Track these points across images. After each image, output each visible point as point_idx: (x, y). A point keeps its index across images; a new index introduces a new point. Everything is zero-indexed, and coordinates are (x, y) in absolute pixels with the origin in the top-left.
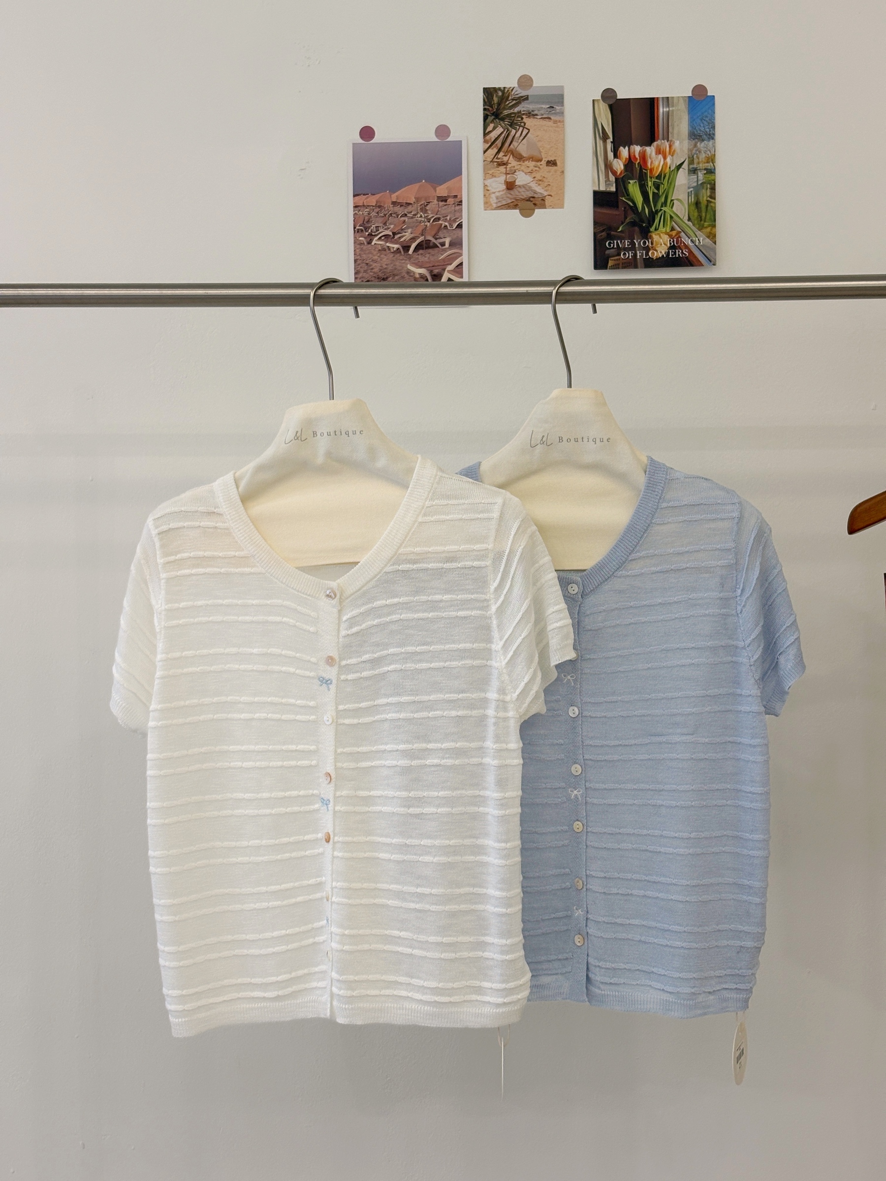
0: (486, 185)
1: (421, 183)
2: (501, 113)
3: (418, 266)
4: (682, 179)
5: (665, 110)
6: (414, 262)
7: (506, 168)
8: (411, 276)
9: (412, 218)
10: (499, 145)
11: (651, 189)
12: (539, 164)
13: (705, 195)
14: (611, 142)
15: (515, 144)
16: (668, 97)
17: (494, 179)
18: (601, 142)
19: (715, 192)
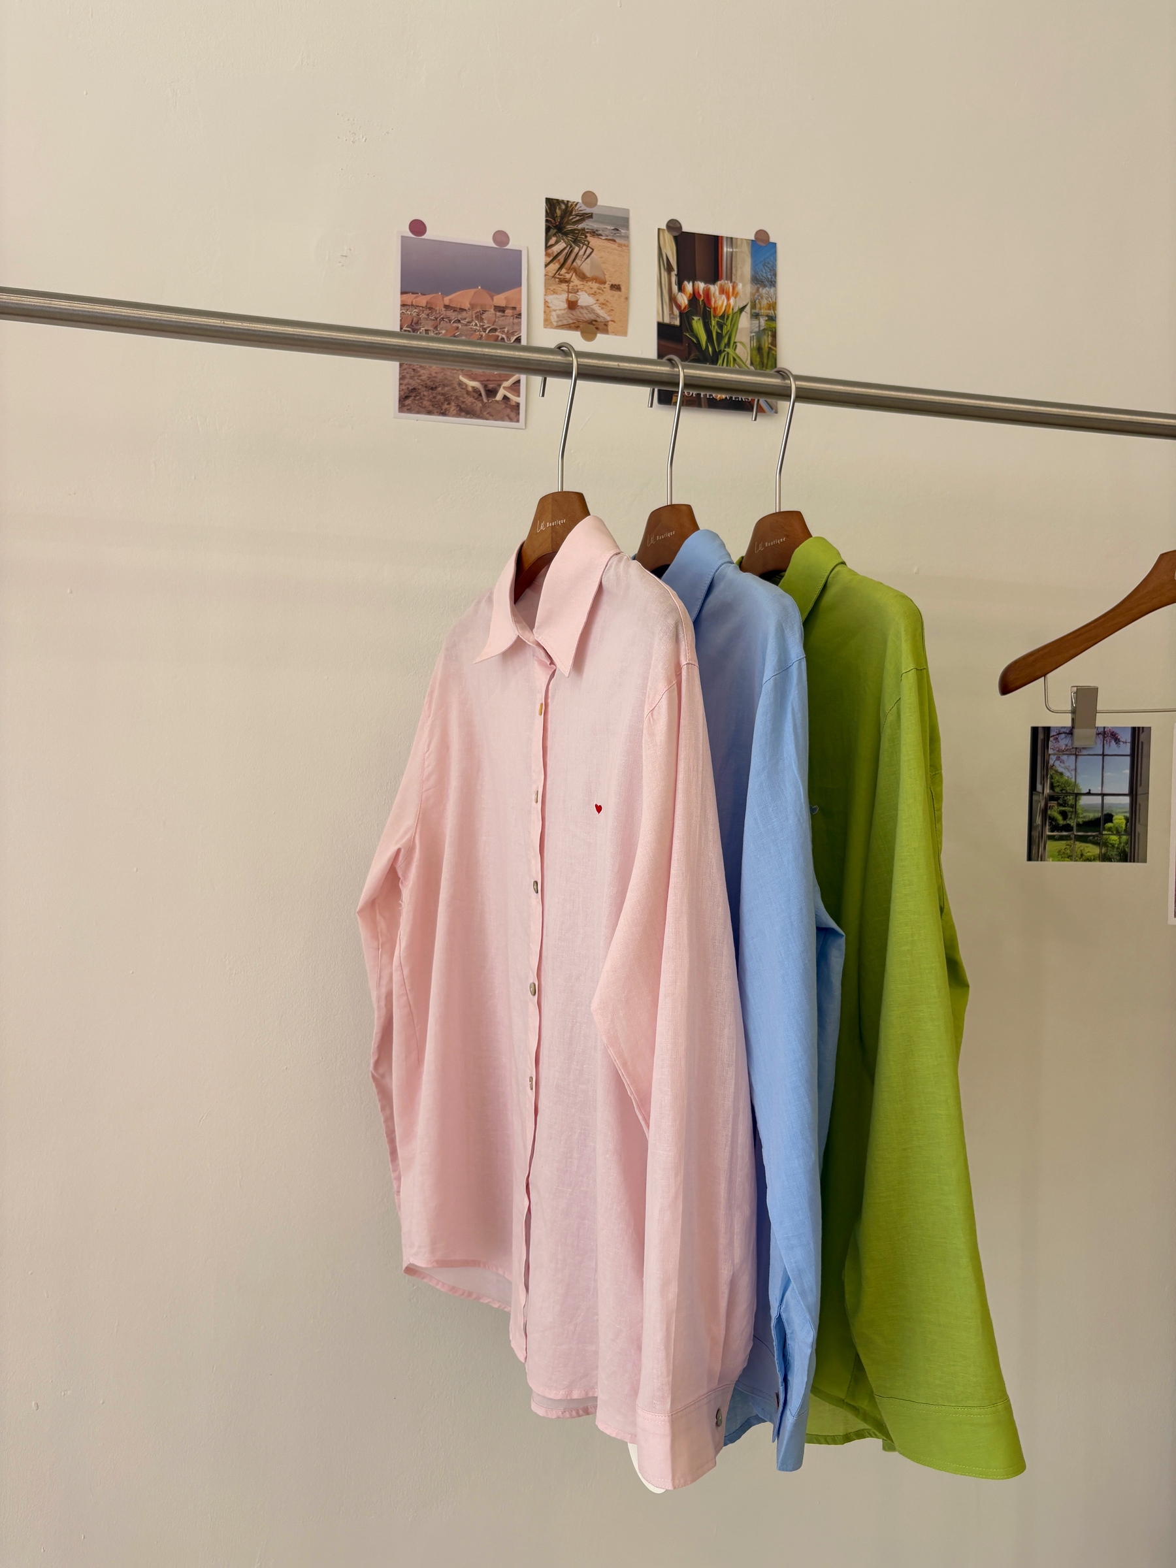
0: (547, 302)
1: (477, 290)
2: (565, 227)
3: (473, 379)
4: (744, 321)
5: (729, 250)
6: (468, 375)
7: (568, 286)
8: (463, 389)
9: (466, 325)
10: (562, 261)
11: (715, 329)
12: (602, 286)
13: (766, 341)
14: (676, 274)
15: (578, 262)
16: (732, 238)
17: (555, 296)
18: (666, 272)
19: (776, 341)
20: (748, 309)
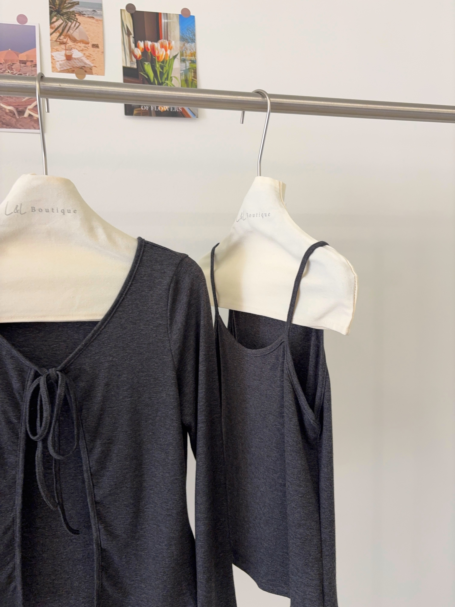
0: (53, 56)
1: (8, 51)
2: (62, 11)
3: (8, 104)
4: (177, 64)
6: (5, 102)
7: (66, 46)
8: (3, 111)
9: (2, 73)
10: (61, 31)
11: (158, 69)
12: (87, 45)
13: (190, 76)
14: (133, 37)
15: (71, 31)
16: (167, 14)
17: (58, 52)
18: (127, 37)
19: (196, 75)
20: (178, 57)
